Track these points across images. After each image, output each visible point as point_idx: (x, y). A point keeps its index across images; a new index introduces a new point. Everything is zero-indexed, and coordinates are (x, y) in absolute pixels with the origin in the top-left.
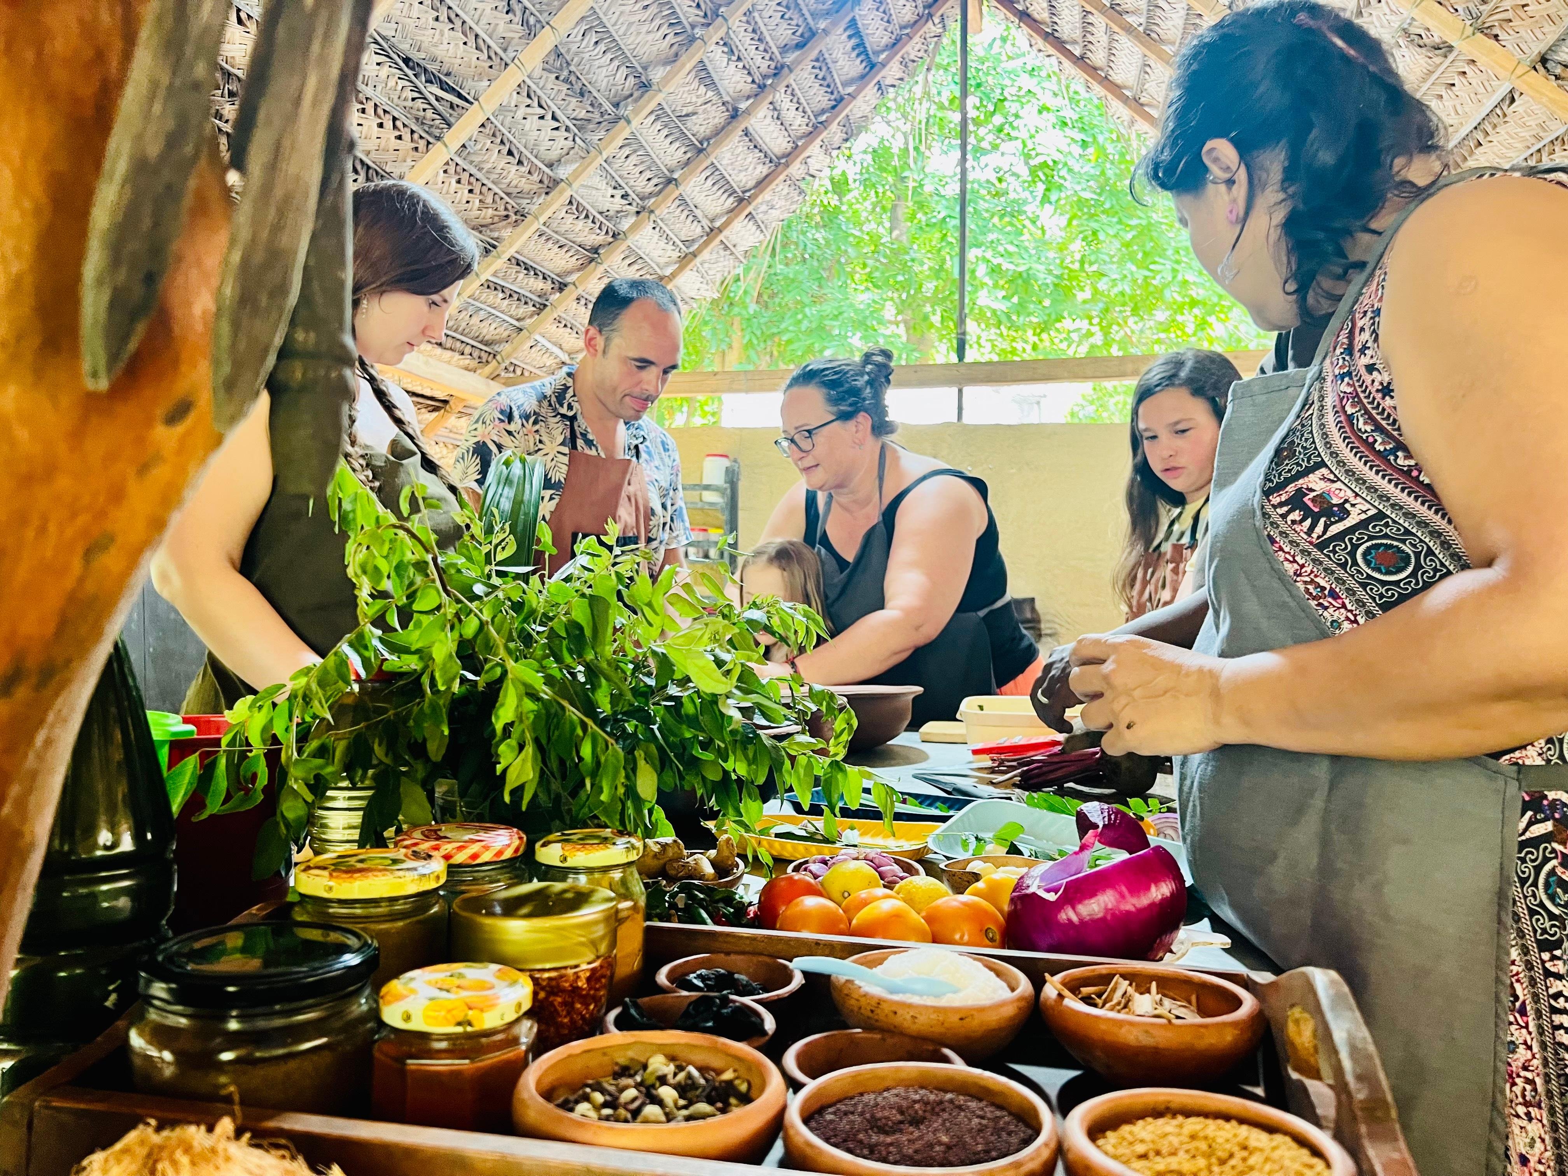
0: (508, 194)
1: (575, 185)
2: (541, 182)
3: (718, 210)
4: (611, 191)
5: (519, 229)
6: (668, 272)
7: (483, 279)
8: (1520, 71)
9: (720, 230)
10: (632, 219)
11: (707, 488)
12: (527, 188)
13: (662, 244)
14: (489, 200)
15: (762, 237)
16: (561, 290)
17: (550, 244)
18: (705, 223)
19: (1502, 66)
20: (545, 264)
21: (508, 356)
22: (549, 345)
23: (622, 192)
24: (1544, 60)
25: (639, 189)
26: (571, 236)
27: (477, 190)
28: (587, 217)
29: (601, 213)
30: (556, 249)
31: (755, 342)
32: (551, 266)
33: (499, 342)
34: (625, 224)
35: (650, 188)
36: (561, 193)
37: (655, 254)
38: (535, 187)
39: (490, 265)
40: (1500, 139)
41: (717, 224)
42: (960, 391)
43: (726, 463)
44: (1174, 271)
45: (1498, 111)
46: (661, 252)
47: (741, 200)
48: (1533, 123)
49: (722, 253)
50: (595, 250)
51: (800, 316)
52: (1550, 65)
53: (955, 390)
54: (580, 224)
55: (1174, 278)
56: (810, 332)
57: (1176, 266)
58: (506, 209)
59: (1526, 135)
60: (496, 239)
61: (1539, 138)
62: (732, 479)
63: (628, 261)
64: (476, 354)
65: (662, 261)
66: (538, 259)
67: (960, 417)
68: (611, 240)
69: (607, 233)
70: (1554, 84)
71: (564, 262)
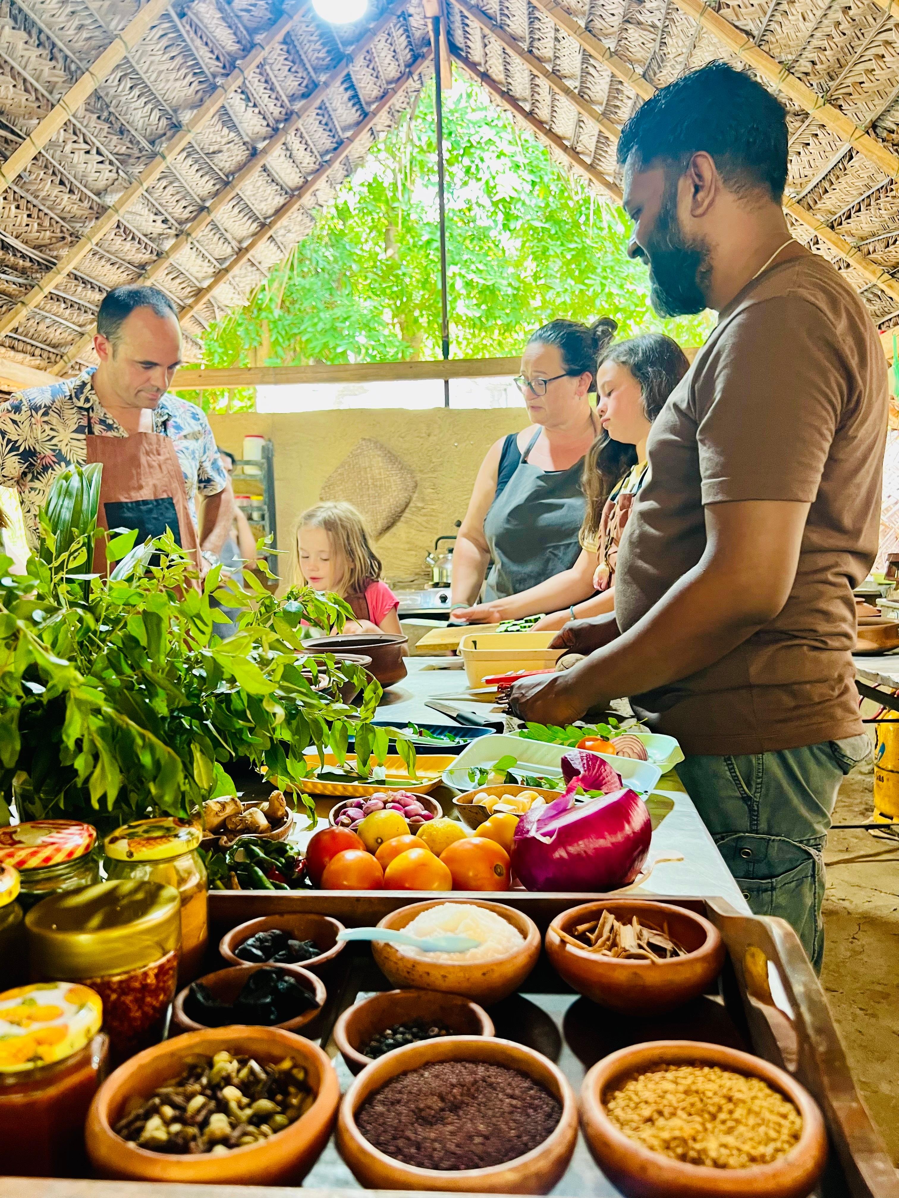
0: (63, 219)
1: (122, 211)
2: (91, 208)
3: (245, 233)
4: (153, 217)
5: (75, 249)
6: (205, 284)
7: (46, 291)
8: (857, 134)
9: (247, 250)
10: (172, 241)
11: (248, 463)
12: (79, 213)
13: (199, 261)
14: (46, 223)
15: (282, 255)
17: (103, 262)
18: (234, 244)
19: (844, 131)
20: (100, 278)
21: (74, 356)
23: (162, 218)
24: (874, 126)
25: (176, 215)
26: (121, 255)
27: (35, 215)
28: (133, 238)
29: (145, 235)
30: (108, 266)
31: (281, 340)
32: (105, 280)
33: (65, 344)
34: (167, 245)
35: (186, 215)
36: (110, 218)
37: (194, 270)
38: (86, 213)
39: (51, 280)
40: (842, 187)
41: (245, 245)
42: (447, 382)
43: (261, 442)
44: (603, 285)
45: (841, 165)
46: (199, 269)
47: (263, 225)
48: (865, 176)
49: (250, 269)
50: (142, 266)
51: (316, 320)
52: (879, 130)
53: (442, 382)
54: (128, 245)
55: (602, 290)
56: (325, 331)
58: (62, 231)
59: (860, 184)
60: (56, 257)
61: (869, 187)
62: (268, 456)
63: (171, 276)
64: (45, 355)
65: (200, 275)
66: (94, 274)
67: (447, 403)
68: (155, 258)
69: (152, 252)
70: (881, 145)
71: (116, 277)
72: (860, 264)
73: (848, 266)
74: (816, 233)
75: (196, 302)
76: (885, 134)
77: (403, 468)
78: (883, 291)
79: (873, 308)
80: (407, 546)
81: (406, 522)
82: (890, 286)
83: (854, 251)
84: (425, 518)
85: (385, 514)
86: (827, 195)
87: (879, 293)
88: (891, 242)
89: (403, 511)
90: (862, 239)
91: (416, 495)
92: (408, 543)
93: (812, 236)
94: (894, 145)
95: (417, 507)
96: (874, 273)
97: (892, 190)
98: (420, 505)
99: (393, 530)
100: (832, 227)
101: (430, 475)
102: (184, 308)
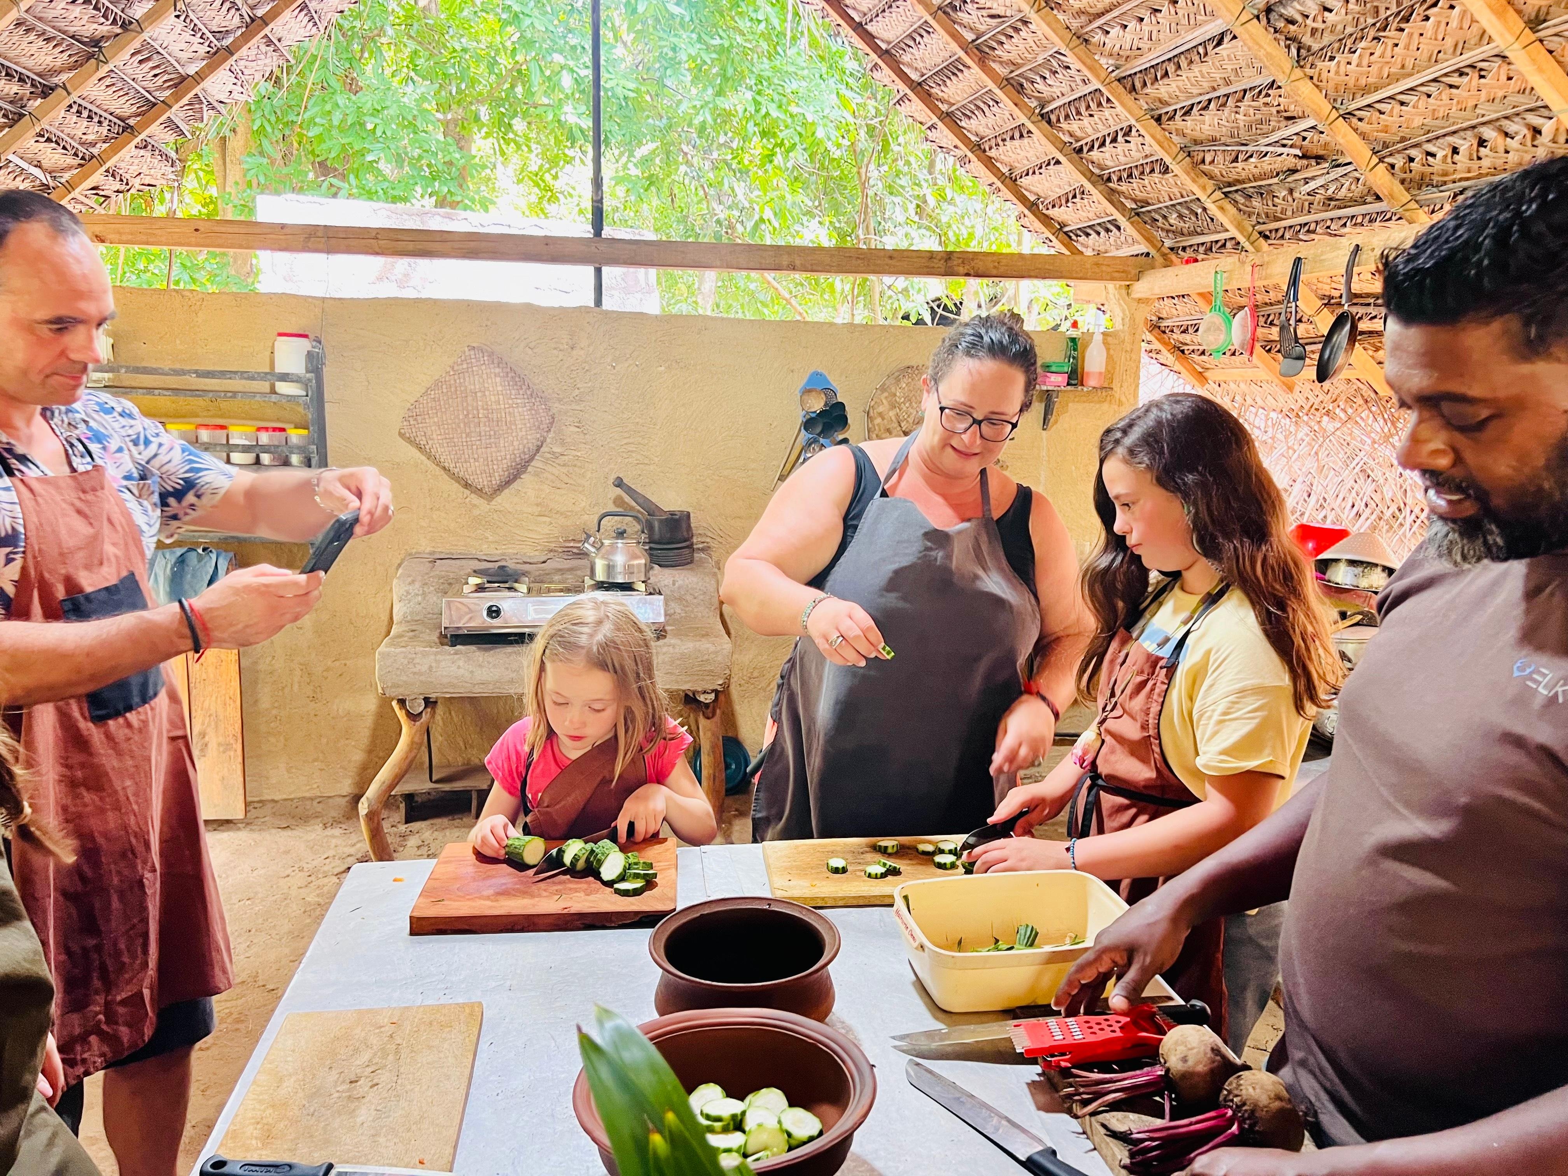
6: (192, 70)
8: (1244, 17)
9: (265, 21)
11: (282, 377)
13: (187, 36)
15: (314, 31)
16: (44, 95)
17: (32, 37)
18: (245, 10)
19: (1228, 10)
20: (23, 60)
22: (24, 165)
24: (1269, 10)
26: (61, 25)
30: (40, 42)
32: (30, 63)
37: (175, 48)
40: (1191, 75)
41: (260, 13)
42: (598, 271)
43: (304, 345)
45: (1201, 50)
46: (184, 46)
48: (1229, 68)
49: (263, 48)
50: (95, 42)
51: (328, 107)
52: (1273, 16)
53: (590, 270)
55: (757, 111)
56: (343, 129)
57: (758, 98)
59: (1217, 76)
61: (1228, 82)
62: (315, 363)
63: (139, 57)
65: (185, 56)
66: (11, 54)
67: (598, 302)
68: (119, 31)
69: (114, 22)
70: (1271, 36)
71: (50, 58)
72: (1188, 174)
73: (1166, 170)
74: (1133, 122)
75: (177, 97)
76: (1281, 24)
77: (534, 395)
78: (1205, 209)
79: (1182, 224)
80: (537, 510)
81: (537, 475)
82: (1222, 208)
83: (1182, 155)
84: (565, 470)
85: (505, 464)
86: (1166, 81)
87: (1199, 211)
88: (1241, 157)
89: (532, 458)
90: (1196, 142)
91: (551, 435)
92: (537, 505)
93: (1125, 125)
94: (1287, 39)
95: (554, 453)
96: (1204, 188)
97: (1267, 95)
98: (557, 449)
99: (515, 485)
100: (1158, 119)
101: (574, 406)
102: (155, 104)
